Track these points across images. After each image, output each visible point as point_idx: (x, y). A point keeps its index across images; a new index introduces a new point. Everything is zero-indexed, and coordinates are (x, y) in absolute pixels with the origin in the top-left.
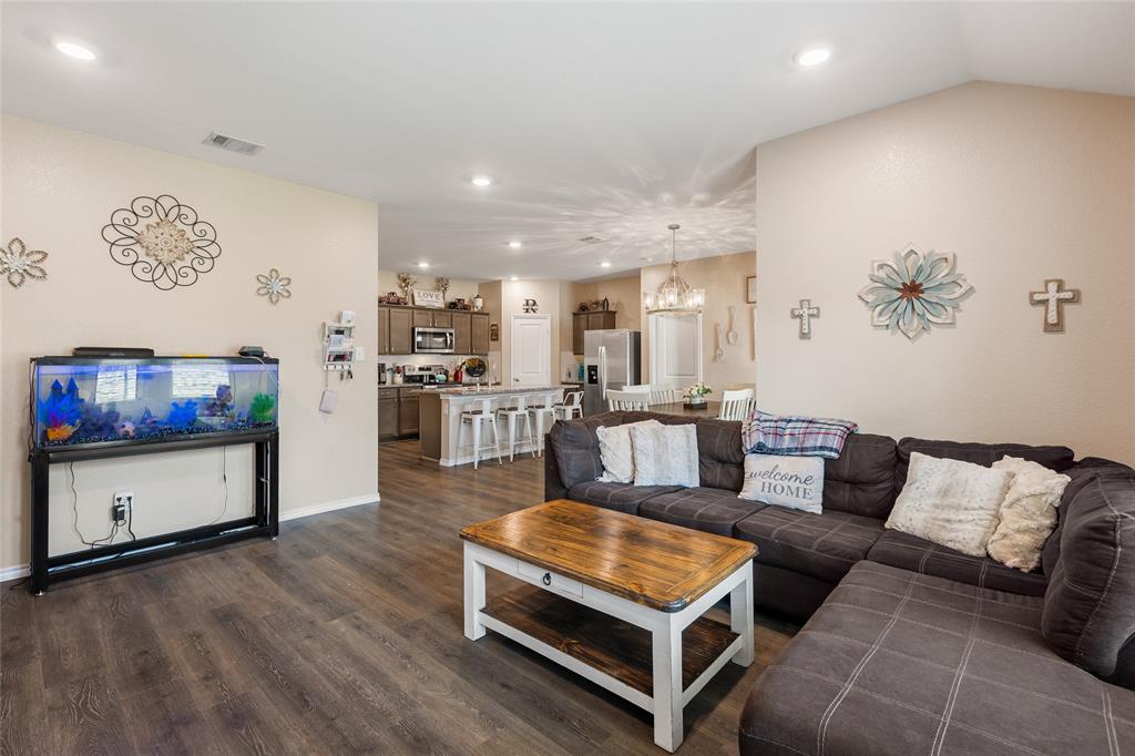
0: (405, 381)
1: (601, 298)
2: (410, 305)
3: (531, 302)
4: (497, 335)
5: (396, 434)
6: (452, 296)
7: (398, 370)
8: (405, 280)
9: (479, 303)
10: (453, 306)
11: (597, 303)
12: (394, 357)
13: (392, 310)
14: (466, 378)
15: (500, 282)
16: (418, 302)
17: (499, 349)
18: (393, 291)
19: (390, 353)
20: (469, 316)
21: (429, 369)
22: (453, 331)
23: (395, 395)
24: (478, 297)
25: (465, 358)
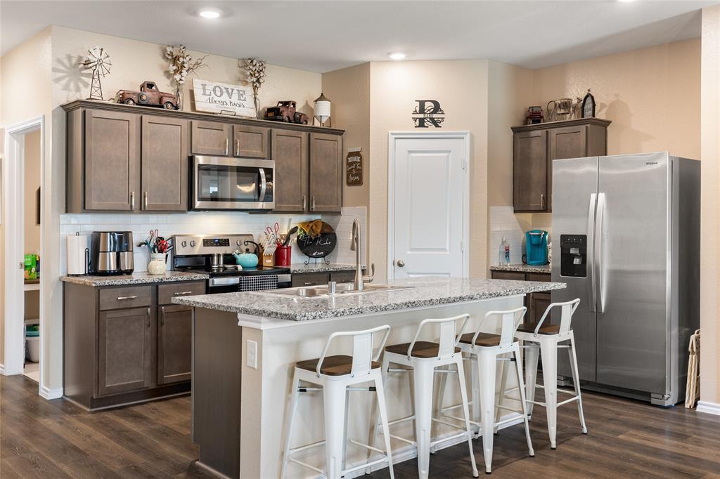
0: (175, 268)
1: (575, 93)
2: (186, 108)
3: (429, 106)
4: (359, 173)
5: (152, 386)
6: (270, 96)
7: (160, 245)
8: (175, 60)
9: (324, 109)
10: (273, 114)
11: (566, 105)
12: (153, 218)
13: (146, 118)
14: (297, 261)
15: (365, 66)
16: (203, 105)
17: (365, 201)
18: (150, 80)
19: (142, 210)
20: (304, 135)
21: (224, 242)
22: (272, 164)
23: (148, 301)
24: (322, 98)
25: (297, 220)
